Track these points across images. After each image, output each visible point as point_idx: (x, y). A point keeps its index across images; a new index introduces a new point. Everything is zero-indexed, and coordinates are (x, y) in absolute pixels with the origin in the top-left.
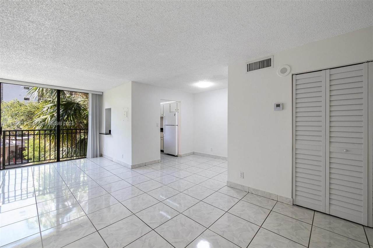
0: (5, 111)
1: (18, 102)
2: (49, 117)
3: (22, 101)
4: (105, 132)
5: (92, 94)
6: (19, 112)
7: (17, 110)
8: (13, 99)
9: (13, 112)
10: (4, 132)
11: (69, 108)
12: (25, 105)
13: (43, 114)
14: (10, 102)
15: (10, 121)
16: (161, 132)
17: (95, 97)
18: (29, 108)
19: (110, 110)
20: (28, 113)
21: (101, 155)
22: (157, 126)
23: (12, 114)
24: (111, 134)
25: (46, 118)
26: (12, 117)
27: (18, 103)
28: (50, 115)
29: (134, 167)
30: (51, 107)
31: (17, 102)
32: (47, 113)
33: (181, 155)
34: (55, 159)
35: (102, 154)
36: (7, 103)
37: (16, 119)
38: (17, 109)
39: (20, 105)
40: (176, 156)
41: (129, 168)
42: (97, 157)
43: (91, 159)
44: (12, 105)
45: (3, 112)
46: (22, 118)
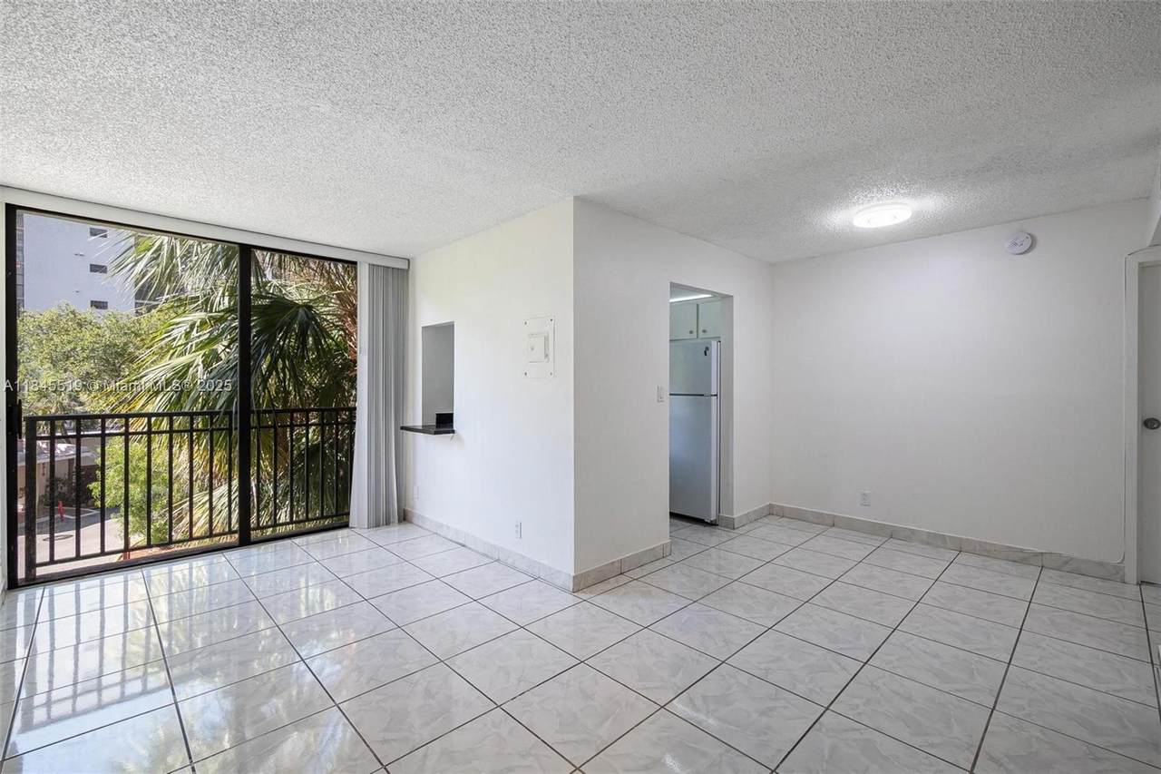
0: (32, 345)
1: (73, 312)
2: (199, 360)
3: (86, 312)
4: (421, 424)
5: (372, 266)
6: (75, 348)
7: (69, 342)
8: (56, 302)
9: (56, 346)
10: (33, 421)
11: (279, 324)
12: (96, 323)
13: (171, 352)
14: (47, 315)
15: (47, 378)
17: (380, 275)
18: (107, 334)
19: (443, 335)
20: (105, 352)
21: (404, 517)
22: (660, 398)
23: (54, 354)
24: (453, 432)
25: (189, 366)
26: (54, 363)
27: (72, 316)
28: (203, 352)
29: (585, 583)
30: (203, 323)
31: (68, 315)
32: (189, 346)
33: (733, 519)
34: (231, 532)
35: (406, 512)
36: (38, 316)
37: (66, 371)
38: (70, 338)
39: (80, 325)
40: (713, 524)
41: (563, 589)
42: (388, 523)
43: (366, 532)
44: (54, 323)
45: (26, 349)
46: (85, 367)
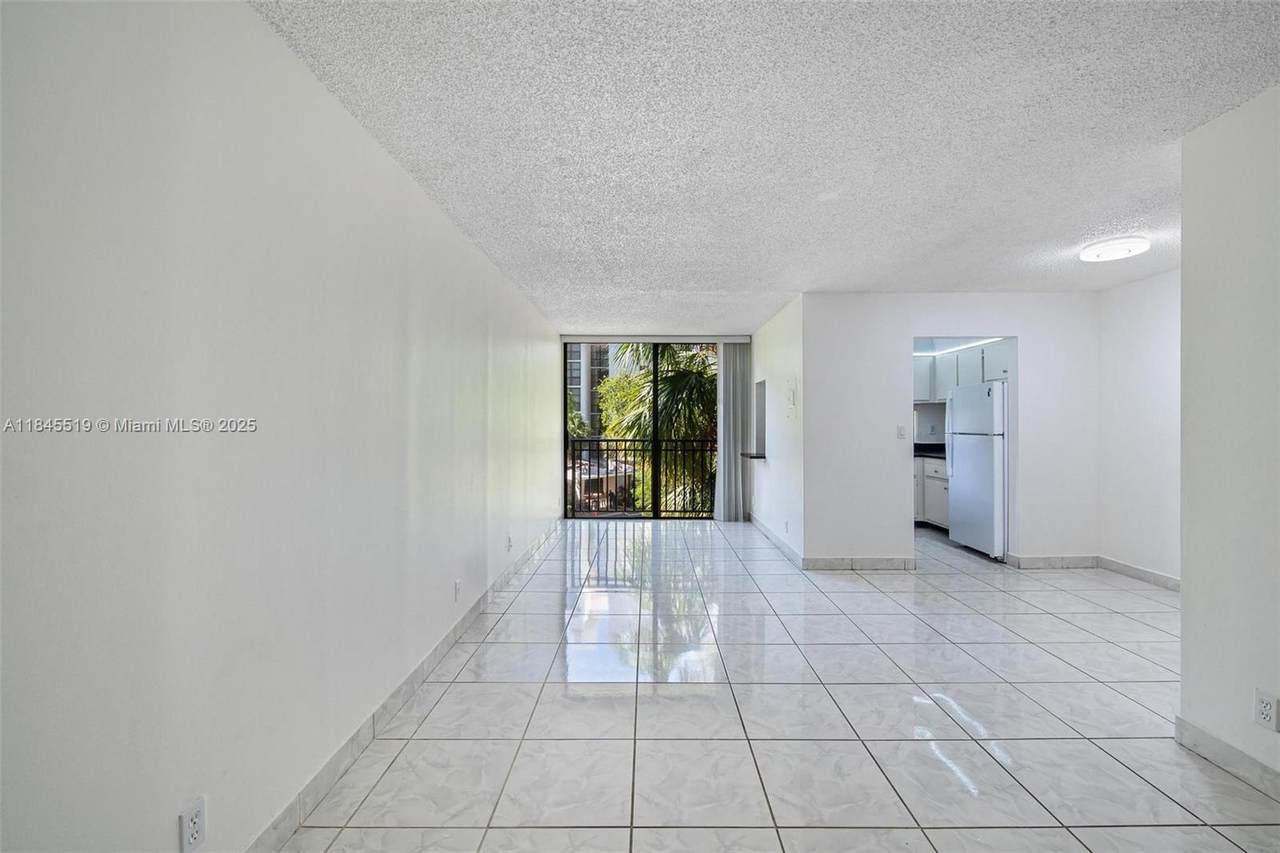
4: (753, 454)
5: (725, 344)
10: (574, 442)
11: (678, 387)
16: (915, 456)
17: (732, 350)
19: (762, 384)
21: (748, 518)
22: (901, 435)
24: (765, 458)
33: (1019, 559)
35: (749, 515)
42: (736, 520)
43: (723, 525)
